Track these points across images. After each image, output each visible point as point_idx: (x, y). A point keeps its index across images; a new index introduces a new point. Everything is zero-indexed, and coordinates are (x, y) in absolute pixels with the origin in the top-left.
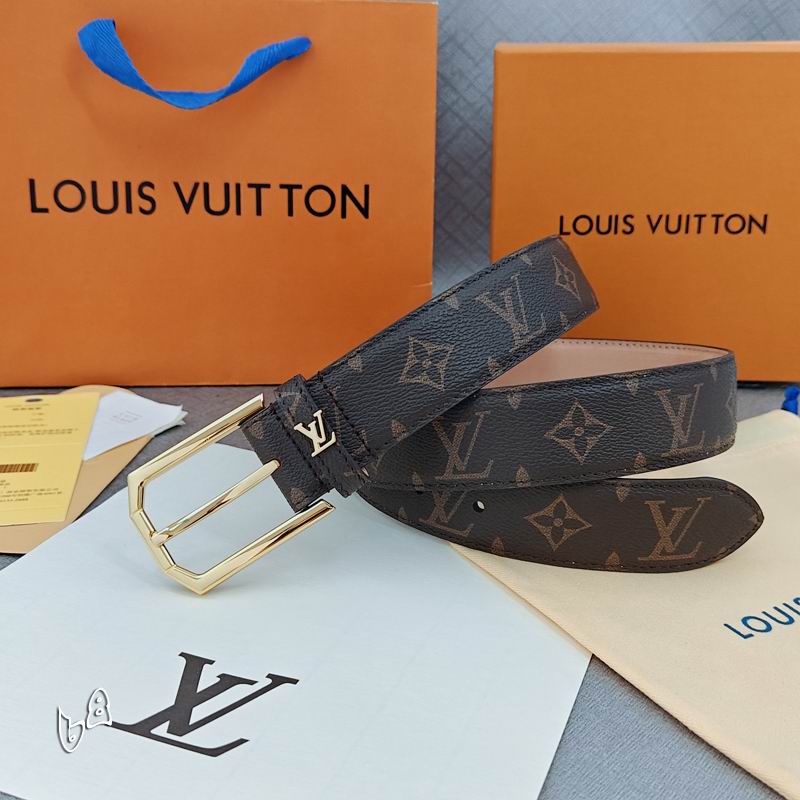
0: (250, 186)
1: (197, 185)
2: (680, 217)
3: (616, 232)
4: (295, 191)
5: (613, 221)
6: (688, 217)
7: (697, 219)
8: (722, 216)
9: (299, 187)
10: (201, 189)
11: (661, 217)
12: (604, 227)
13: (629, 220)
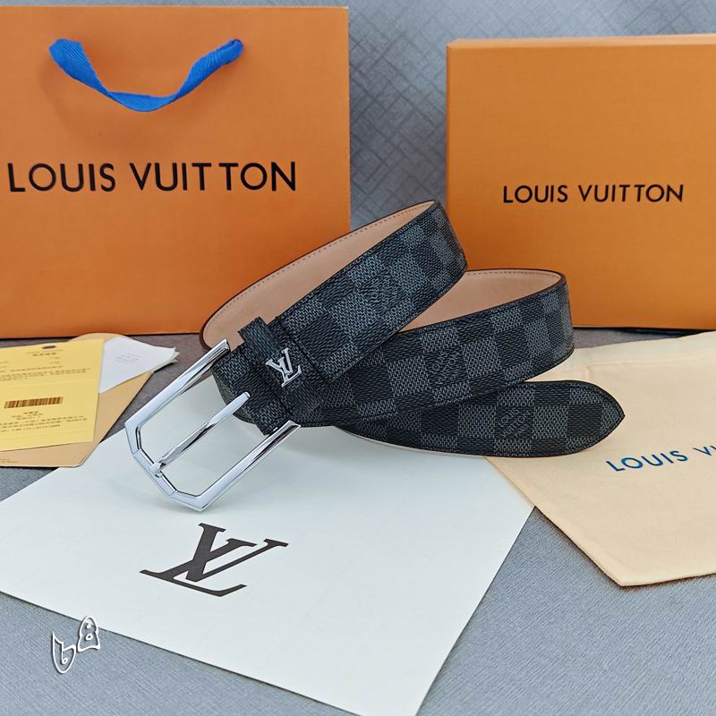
0: (194, 165)
1: (149, 165)
2: (607, 187)
3: (552, 200)
4: (232, 168)
5: (549, 191)
6: (614, 187)
7: (622, 188)
8: (643, 186)
9: (236, 165)
10: (152, 169)
11: (590, 187)
12: (542, 196)
13: (563, 189)
